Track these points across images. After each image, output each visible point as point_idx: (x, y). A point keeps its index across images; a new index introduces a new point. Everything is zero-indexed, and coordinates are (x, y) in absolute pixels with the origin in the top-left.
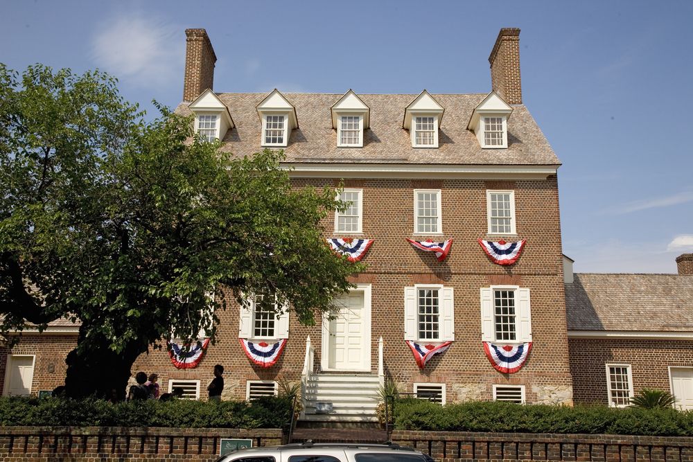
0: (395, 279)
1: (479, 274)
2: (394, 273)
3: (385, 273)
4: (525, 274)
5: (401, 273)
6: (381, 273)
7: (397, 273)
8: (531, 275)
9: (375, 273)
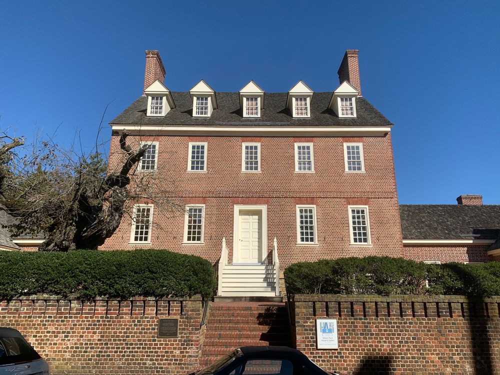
0: (283, 201)
1: (340, 198)
2: (282, 197)
3: (276, 197)
4: (372, 198)
5: (287, 198)
6: (273, 198)
7: (285, 198)
8: (376, 198)
9: (269, 197)
